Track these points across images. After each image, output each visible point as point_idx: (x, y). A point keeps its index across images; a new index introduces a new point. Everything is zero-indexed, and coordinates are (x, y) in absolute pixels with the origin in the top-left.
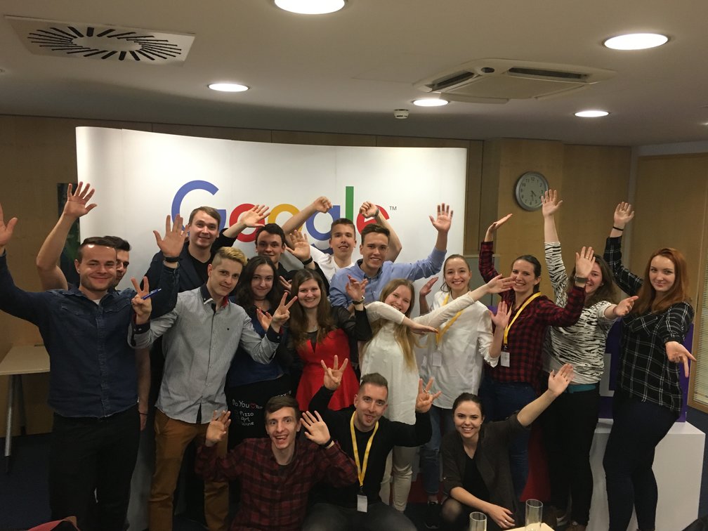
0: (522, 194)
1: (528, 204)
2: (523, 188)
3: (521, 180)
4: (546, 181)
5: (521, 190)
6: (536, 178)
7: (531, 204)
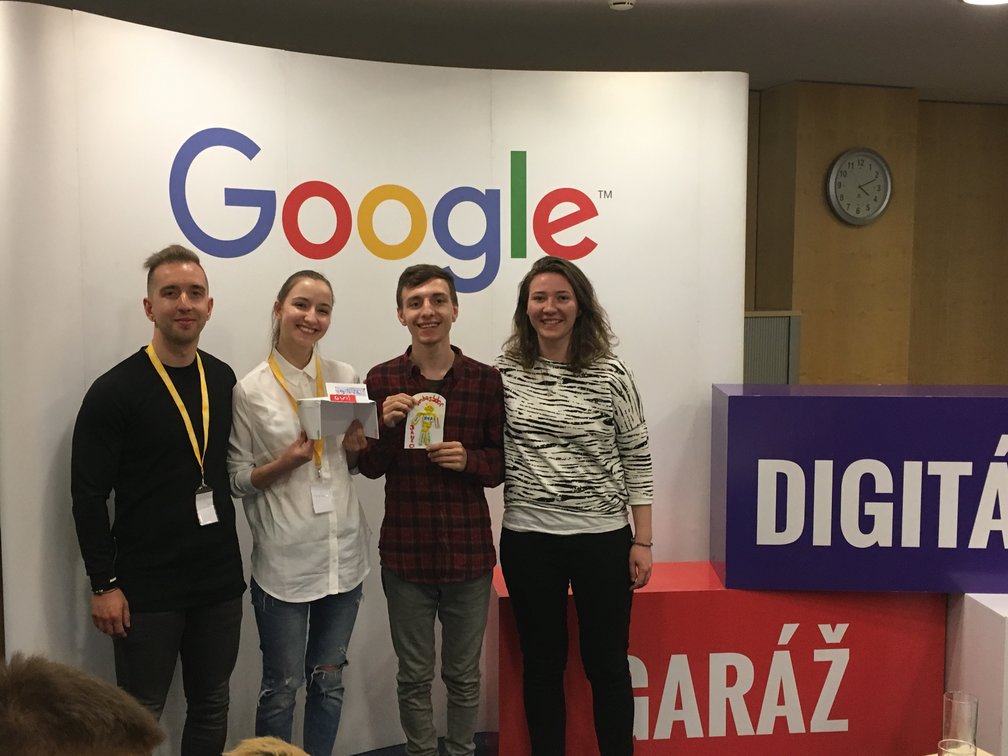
0: (840, 192)
1: (852, 212)
2: (842, 180)
3: (838, 164)
4: (887, 165)
5: (838, 185)
6: (868, 161)
7: (858, 211)
